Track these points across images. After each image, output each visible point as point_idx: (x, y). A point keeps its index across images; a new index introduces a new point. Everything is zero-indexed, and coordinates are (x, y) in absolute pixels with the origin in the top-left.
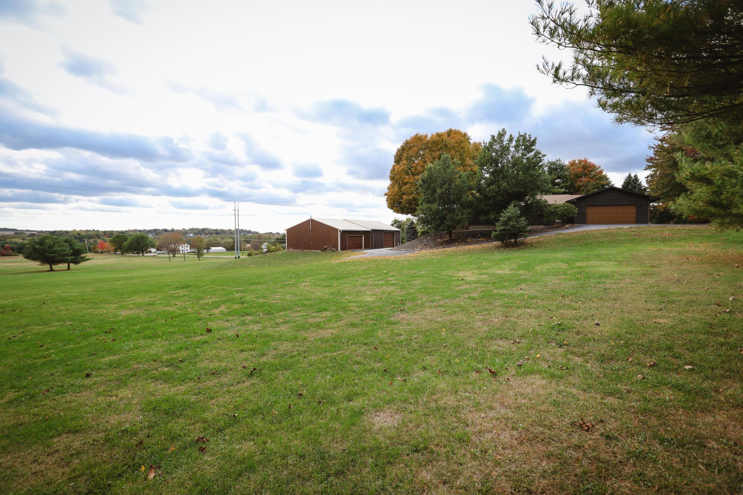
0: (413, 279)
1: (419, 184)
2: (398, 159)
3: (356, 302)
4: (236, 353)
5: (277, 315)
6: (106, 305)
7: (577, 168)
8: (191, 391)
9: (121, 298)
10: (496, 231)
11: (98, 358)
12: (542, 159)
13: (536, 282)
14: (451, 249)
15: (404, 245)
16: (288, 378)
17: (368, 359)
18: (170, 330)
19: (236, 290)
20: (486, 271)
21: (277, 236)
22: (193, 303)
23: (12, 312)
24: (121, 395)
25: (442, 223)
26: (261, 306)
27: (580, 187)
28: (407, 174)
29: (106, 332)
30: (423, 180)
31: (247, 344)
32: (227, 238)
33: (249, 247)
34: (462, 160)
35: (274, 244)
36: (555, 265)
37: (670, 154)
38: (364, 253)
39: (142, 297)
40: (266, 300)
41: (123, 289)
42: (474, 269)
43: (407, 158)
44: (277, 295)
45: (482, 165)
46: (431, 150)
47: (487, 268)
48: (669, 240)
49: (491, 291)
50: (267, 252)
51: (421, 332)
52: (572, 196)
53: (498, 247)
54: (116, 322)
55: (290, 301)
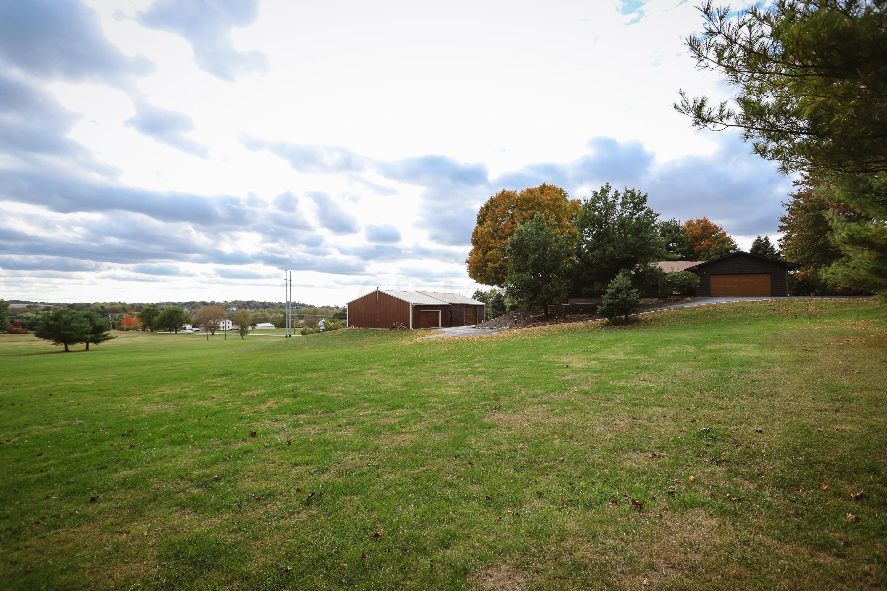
0: (505, 366)
1: (507, 249)
2: (482, 219)
3: (437, 396)
4: (288, 468)
5: (339, 413)
6: (127, 398)
7: (695, 230)
8: (227, 526)
9: (146, 388)
10: (602, 305)
11: (110, 473)
12: (655, 218)
13: (661, 370)
14: (547, 327)
15: (489, 322)
16: (358, 508)
17: (462, 479)
18: (205, 433)
19: (288, 379)
20: (594, 356)
21: (336, 311)
22: (233, 396)
23: (10, 407)
24: (133, 532)
25: (536, 296)
26: (319, 400)
27: (699, 252)
28: (493, 237)
29: (123, 435)
30: (512, 245)
31: (302, 454)
32: (276, 313)
33: (302, 324)
34: (558, 219)
35: (332, 320)
36: (681, 348)
37: (809, 212)
38: (441, 332)
39: (171, 387)
40: (324, 393)
41: (149, 376)
42: (580, 353)
43: (492, 218)
44: (338, 386)
45: (583, 227)
46: (521, 209)
47: (596, 351)
48: (816, 316)
49: (606, 383)
50: (324, 330)
51: (526, 439)
52: (691, 262)
53: (605, 325)
54: (136, 422)
55: (355, 394)
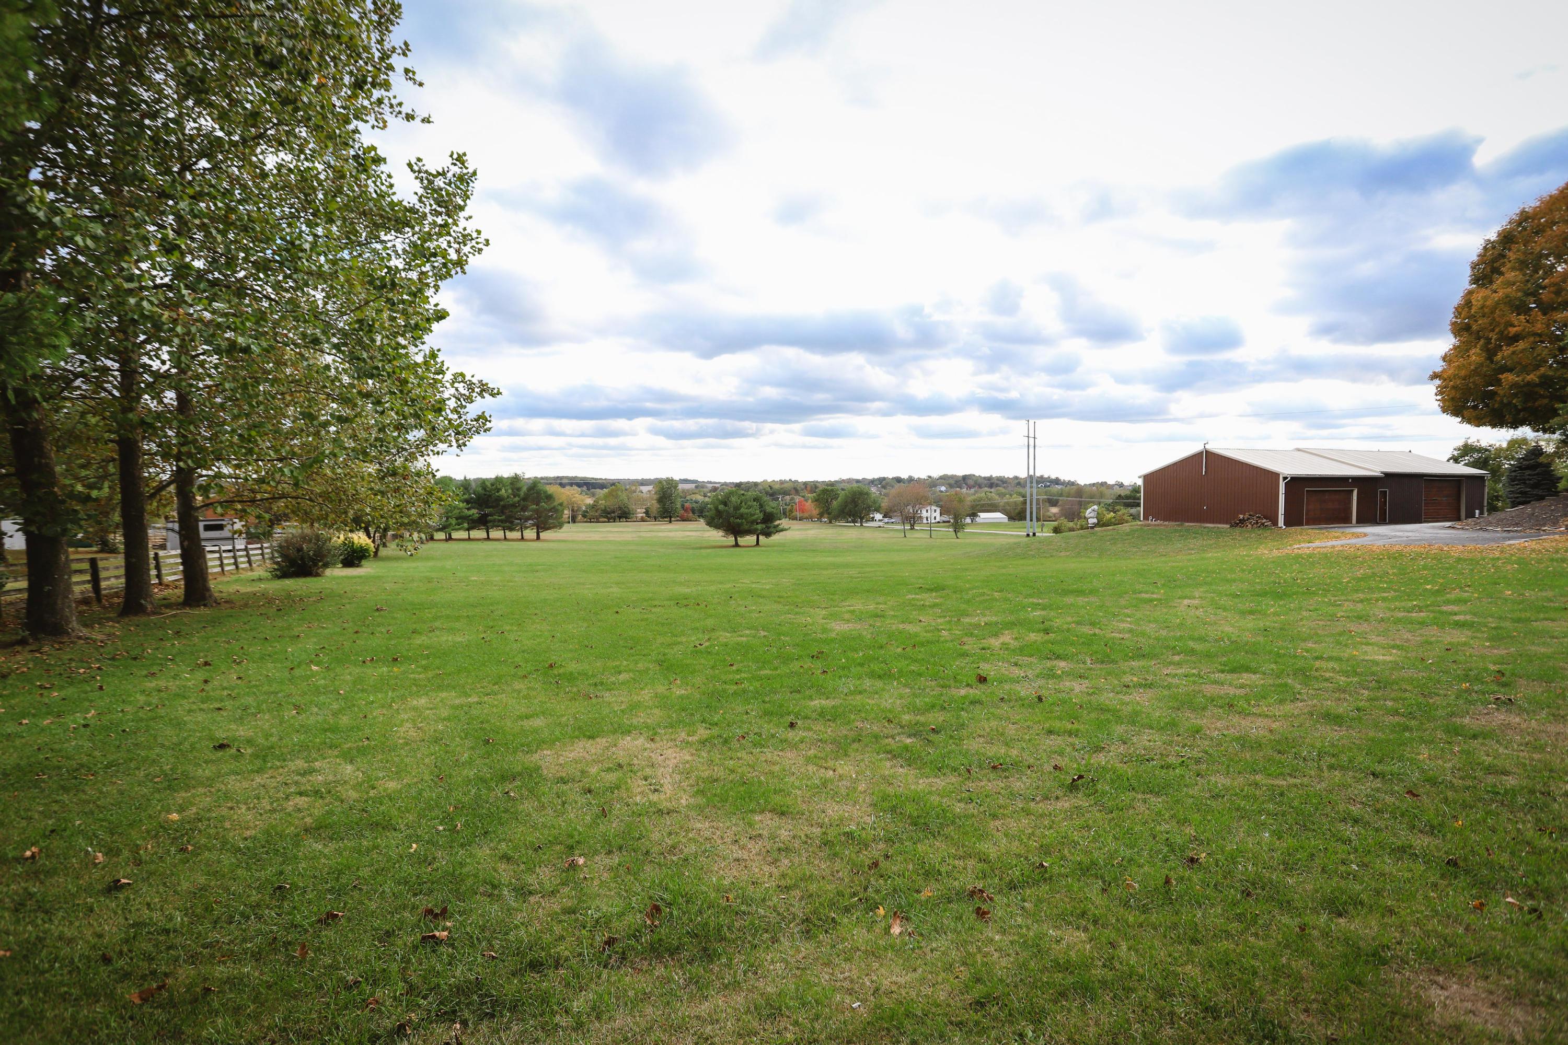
2: (1487, 270)
3: (1339, 659)
4: (1038, 735)
5: (1125, 666)
6: (812, 610)
8: (954, 792)
9: (832, 599)
11: (804, 699)
15: (1499, 515)
16: (1159, 814)
17: (1386, 816)
18: (913, 668)
19: (1033, 604)
21: (1119, 492)
22: (950, 622)
23: (696, 607)
24: (840, 771)
26: (1089, 642)
29: (813, 657)
31: (1060, 719)
32: (1011, 495)
33: (1055, 515)
35: (1111, 508)
38: (1357, 535)
39: (863, 601)
40: (1097, 631)
41: (834, 584)
43: (1523, 262)
44: (1123, 621)
50: (1095, 526)
54: (826, 642)
55: (1156, 639)
